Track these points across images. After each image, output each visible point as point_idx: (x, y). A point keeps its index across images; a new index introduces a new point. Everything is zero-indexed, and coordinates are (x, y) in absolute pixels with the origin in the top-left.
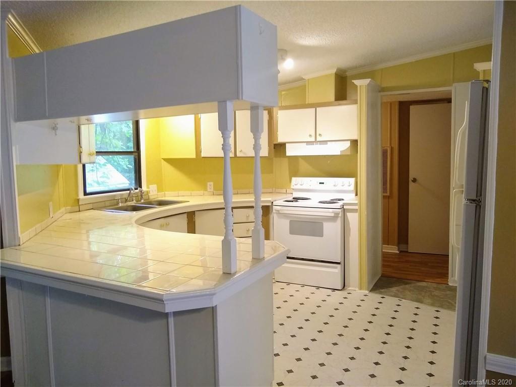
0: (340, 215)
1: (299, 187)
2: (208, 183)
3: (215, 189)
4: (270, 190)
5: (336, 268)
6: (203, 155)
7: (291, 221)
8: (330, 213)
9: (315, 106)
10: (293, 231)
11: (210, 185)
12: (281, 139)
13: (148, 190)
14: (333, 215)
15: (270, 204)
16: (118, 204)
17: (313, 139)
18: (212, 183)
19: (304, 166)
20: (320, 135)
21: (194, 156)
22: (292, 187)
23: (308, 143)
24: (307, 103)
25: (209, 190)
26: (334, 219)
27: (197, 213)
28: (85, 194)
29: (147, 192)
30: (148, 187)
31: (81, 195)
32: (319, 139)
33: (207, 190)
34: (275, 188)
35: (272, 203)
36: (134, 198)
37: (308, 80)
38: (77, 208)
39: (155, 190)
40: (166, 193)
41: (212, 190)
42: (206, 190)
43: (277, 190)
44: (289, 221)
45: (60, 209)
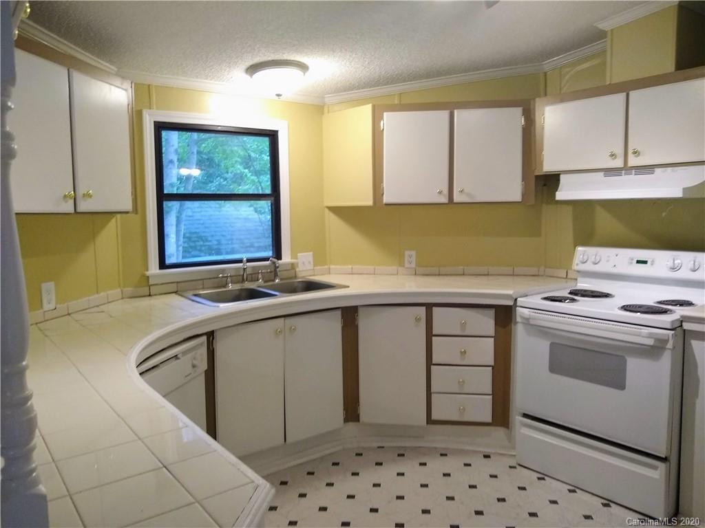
0: (670, 345)
1: (589, 267)
2: (407, 253)
3: (418, 264)
4: (533, 270)
5: (655, 468)
6: (386, 200)
7: (552, 345)
8: (643, 337)
9: (625, 88)
10: (555, 367)
11: (410, 256)
12: (549, 165)
13: (293, 261)
14: (651, 342)
15: (511, 303)
16: (225, 285)
17: (618, 163)
18: (413, 253)
19: (605, 223)
20: (635, 153)
21: (370, 203)
22: (575, 267)
23: (609, 172)
24: (608, 83)
25: (407, 265)
26: (653, 351)
27: (361, 311)
28: (163, 265)
29: (293, 264)
30: (294, 256)
31: (154, 269)
32: (633, 161)
33: (404, 266)
34: (546, 267)
35: (516, 300)
36: (260, 276)
37: (612, 30)
38: (145, 291)
39: (309, 262)
40: (332, 267)
41: (413, 265)
42: (402, 264)
43: (549, 271)
44: (549, 343)
45: (98, 293)
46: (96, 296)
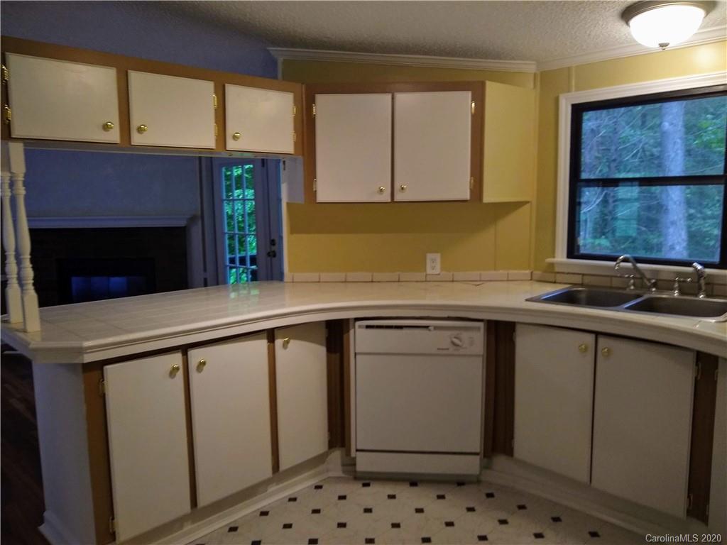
28: (571, 254)
31: (561, 256)
36: (676, 286)
45: (495, 270)
46: (493, 272)
